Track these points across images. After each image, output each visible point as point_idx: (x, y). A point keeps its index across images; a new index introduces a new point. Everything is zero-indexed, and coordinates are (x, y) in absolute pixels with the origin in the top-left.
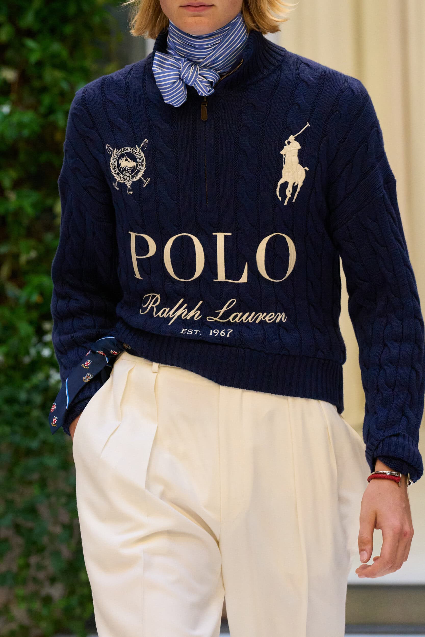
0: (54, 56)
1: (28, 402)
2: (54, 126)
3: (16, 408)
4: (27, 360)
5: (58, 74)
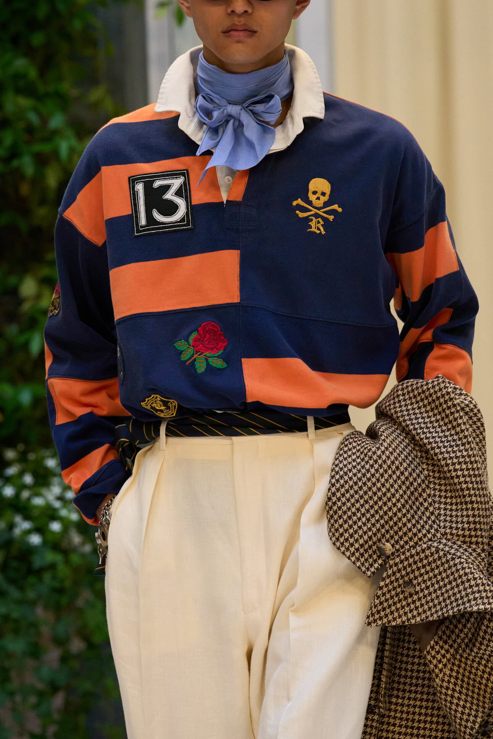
0: (18, 76)
2: (19, 174)
5: (24, 102)
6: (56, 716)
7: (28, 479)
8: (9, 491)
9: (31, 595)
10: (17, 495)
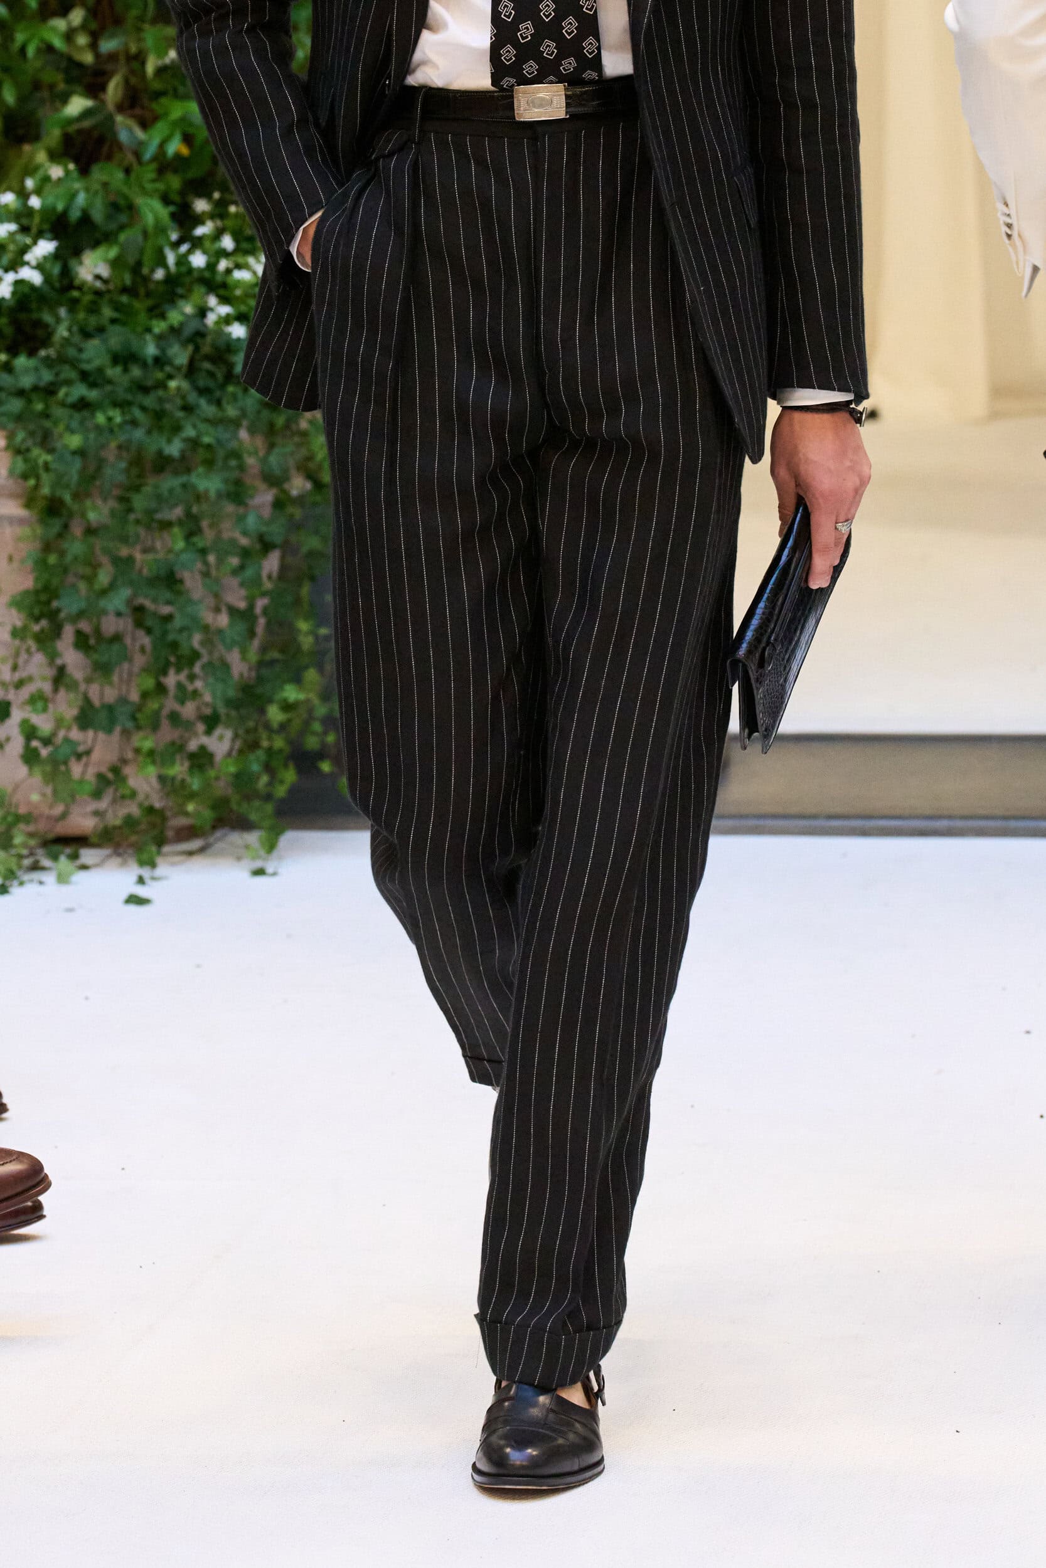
1: (159, 362)
3: (136, 372)
4: (159, 274)
6: (268, 585)
7: (227, 243)
8: (198, 260)
9: (231, 411)
10: (211, 266)
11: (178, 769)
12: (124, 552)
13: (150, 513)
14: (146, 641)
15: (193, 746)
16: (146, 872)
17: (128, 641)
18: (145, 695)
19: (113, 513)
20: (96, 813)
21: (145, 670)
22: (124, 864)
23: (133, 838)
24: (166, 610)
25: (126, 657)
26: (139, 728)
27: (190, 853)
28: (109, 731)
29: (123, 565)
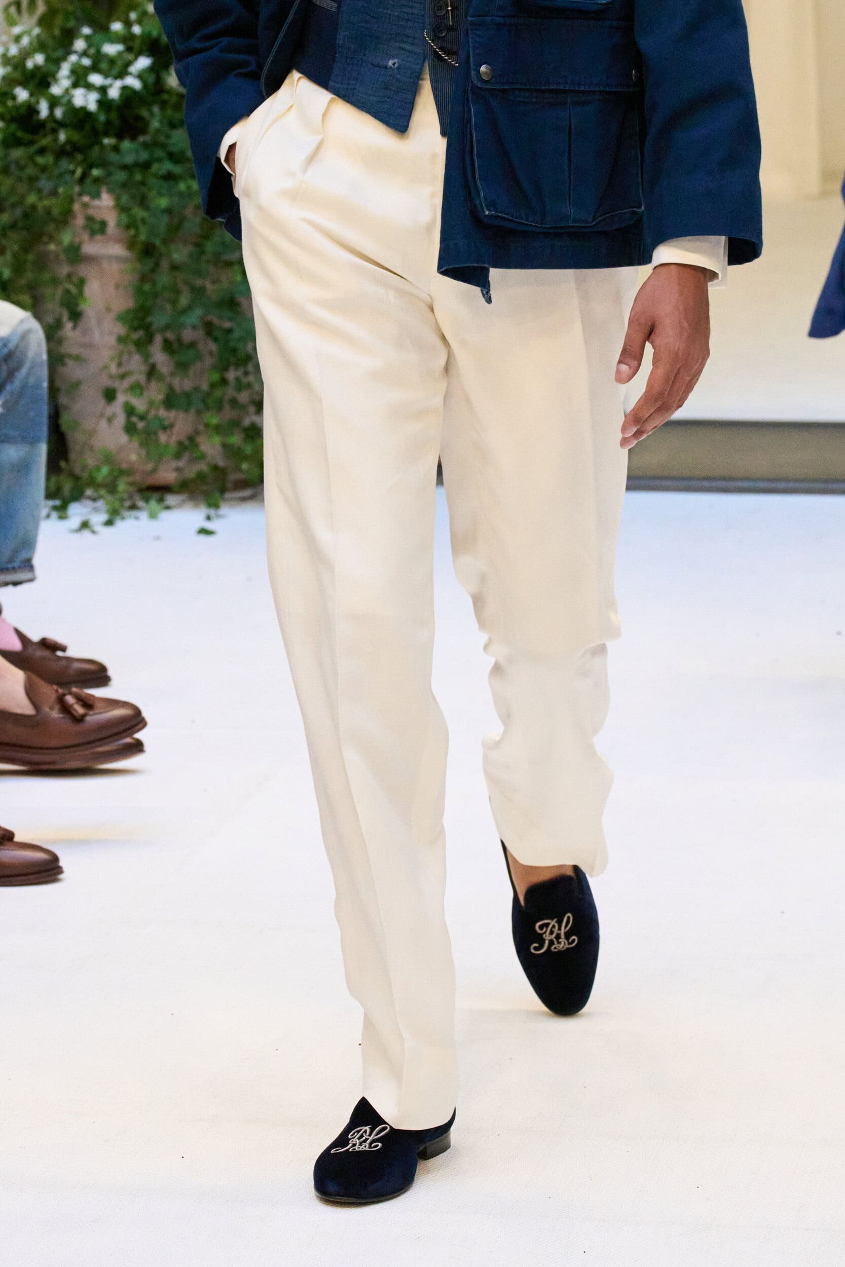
11: (235, 439)
12: (198, 282)
13: (217, 255)
14: (213, 346)
15: (247, 422)
16: (212, 512)
17: (201, 346)
18: (213, 386)
19: (191, 256)
20: (178, 469)
21: (214, 367)
22: (196, 506)
23: (204, 488)
24: (227, 325)
25: (199, 357)
26: (208, 408)
27: (244, 499)
28: (187, 411)
29: (198, 293)
